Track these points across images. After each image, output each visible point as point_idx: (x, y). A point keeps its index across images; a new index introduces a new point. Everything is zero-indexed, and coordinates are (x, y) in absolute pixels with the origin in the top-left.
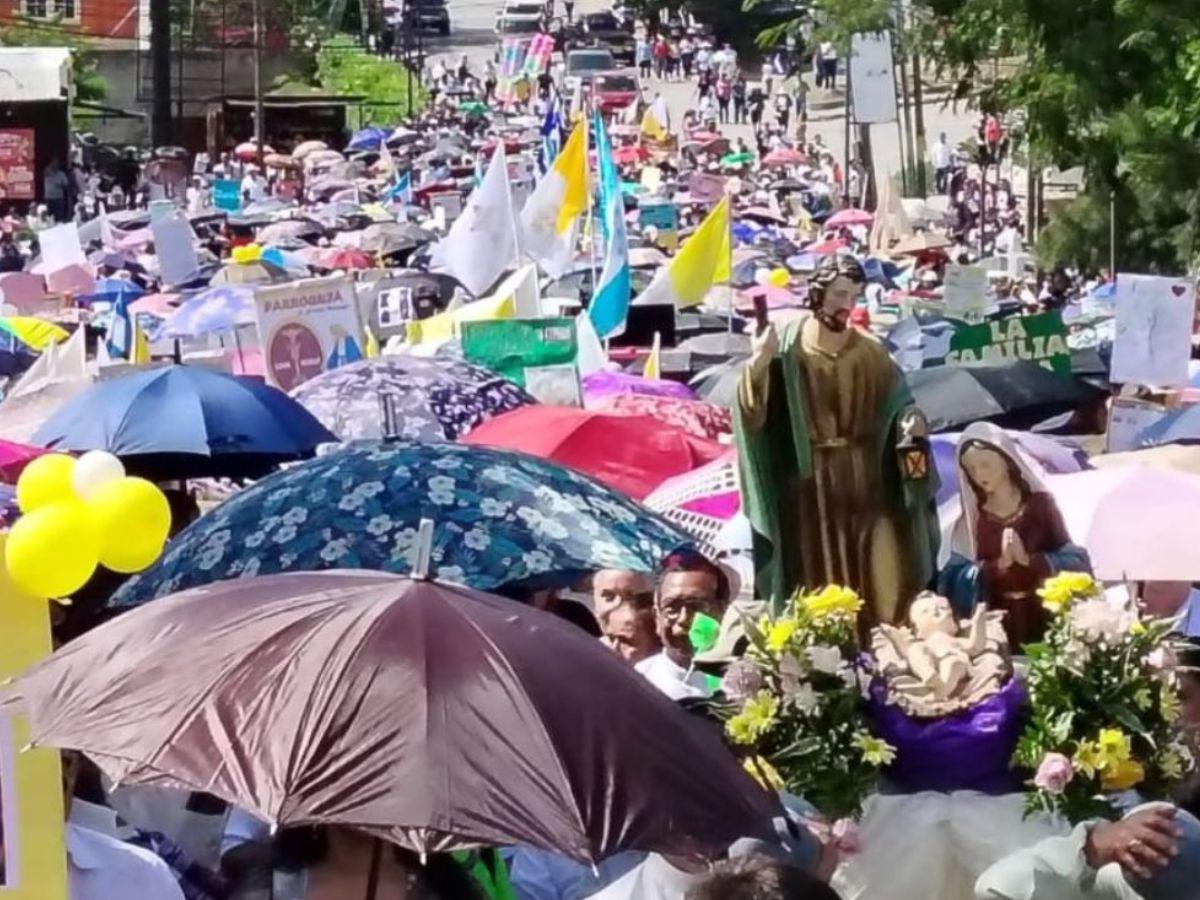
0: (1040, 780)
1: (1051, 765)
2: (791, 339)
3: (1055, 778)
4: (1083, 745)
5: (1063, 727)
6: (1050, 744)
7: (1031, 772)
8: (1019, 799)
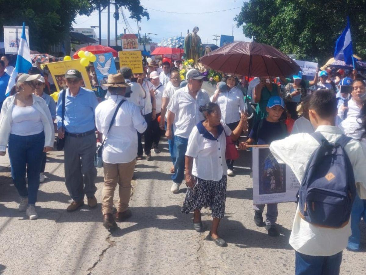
0: (210, 80)
1: (211, 79)
2: (191, 34)
3: (211, 80)
4: (214, 77)
5: (213, 75)
6: (211, 76)
7: (209, 79)
8: (208, 82)
